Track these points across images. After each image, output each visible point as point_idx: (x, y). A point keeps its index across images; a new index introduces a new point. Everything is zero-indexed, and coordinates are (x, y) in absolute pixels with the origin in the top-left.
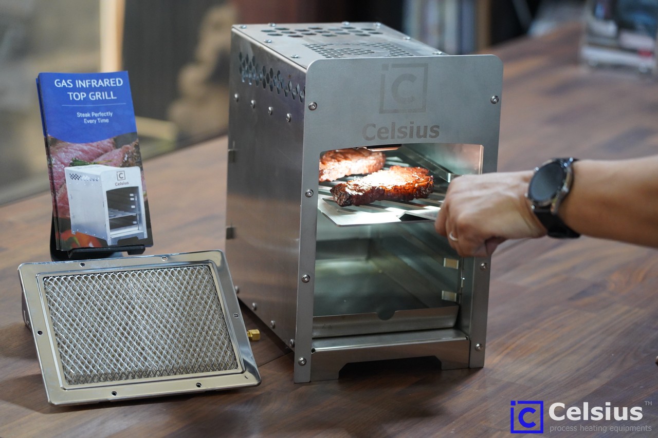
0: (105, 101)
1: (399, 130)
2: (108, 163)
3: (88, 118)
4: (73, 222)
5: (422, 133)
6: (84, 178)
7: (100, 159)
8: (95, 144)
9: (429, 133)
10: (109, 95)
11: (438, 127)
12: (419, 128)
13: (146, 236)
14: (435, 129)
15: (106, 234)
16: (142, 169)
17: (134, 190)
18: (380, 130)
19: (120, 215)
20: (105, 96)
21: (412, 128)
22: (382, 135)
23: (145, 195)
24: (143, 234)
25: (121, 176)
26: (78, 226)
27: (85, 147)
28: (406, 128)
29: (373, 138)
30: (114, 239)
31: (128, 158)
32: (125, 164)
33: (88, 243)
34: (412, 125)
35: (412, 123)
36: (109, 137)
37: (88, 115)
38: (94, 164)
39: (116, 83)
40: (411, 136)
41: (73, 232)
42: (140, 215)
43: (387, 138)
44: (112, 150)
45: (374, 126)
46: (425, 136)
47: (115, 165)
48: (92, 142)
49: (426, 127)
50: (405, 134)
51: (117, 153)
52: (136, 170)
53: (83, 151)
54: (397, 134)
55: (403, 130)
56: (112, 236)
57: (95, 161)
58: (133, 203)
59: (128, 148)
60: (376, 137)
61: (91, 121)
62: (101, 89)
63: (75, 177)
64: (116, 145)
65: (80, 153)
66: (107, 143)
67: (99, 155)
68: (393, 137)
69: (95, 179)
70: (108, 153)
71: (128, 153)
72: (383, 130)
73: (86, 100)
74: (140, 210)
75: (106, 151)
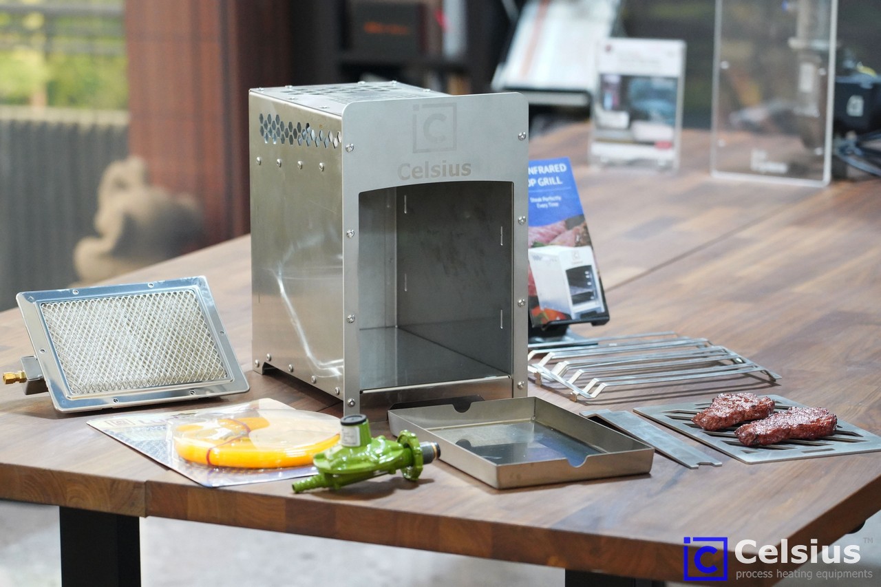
0: (553, 186)
1: (433, 169)
2: (563, 243)
3: (541, 203)
4: (541, 299)
5: (454, 172)
6: (545, 258)
7: (556, 240)
8: (549, 227)
9: (461, 171)
10: (556, 181)
11: (469, 165)
12: (451, 167)
13: (603, 310)
14: (467, 167)
15: (569, 309)
16: (592, 248)
17: (588, 268)
18: (414, 169)
19: (580, 291)
20: (551, 181)
21: (444, 167)
22: (417, 175)
23: (598, 273)
24: (600, 308)
25: (576, 255)
26: (546, 303)
27: (542, 230)
28: (439, 166)
29: (408, 178)
30: (577, 314)
31: (580, 238)
32: (578, 244)
33: (556, 317)
34: (444, 164)
35: (444, 161)
36: (560, 219)
37: (539, 200)
38: (552, 245)
39: (559, 169)
40: (444, 175)
41: (542, 308)
42: (596, 291)
43: (421, 177)
44: (564, 232)
45: (409, 165)
46: (457, 174)
47: (569, 245)
48: (547, 224)
49: (458, 165)
50: (439, 173)
51: (569, 234)
52: (587, 249)
53: (541, 234)
54: (430, 173)
55: (436, 168)
56: (575, 310)
57: (552, 242)
58: (589, 280)
59: (578, 230)
60: (411, 177)
61: (543, 206)
62: (548, 175)
63: (537, 258)
64: (568, 226)
65: (538, 236)
66: (559, 225)
67: (554, 237)
68: (427, 176)
69: (554, 259)
70: (562, 235)
71: (579, 234)
72: (417, 170)
73: (536, 186)
74: (595, 286)
75: (560, 233)
